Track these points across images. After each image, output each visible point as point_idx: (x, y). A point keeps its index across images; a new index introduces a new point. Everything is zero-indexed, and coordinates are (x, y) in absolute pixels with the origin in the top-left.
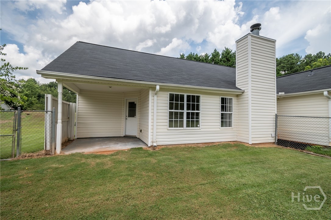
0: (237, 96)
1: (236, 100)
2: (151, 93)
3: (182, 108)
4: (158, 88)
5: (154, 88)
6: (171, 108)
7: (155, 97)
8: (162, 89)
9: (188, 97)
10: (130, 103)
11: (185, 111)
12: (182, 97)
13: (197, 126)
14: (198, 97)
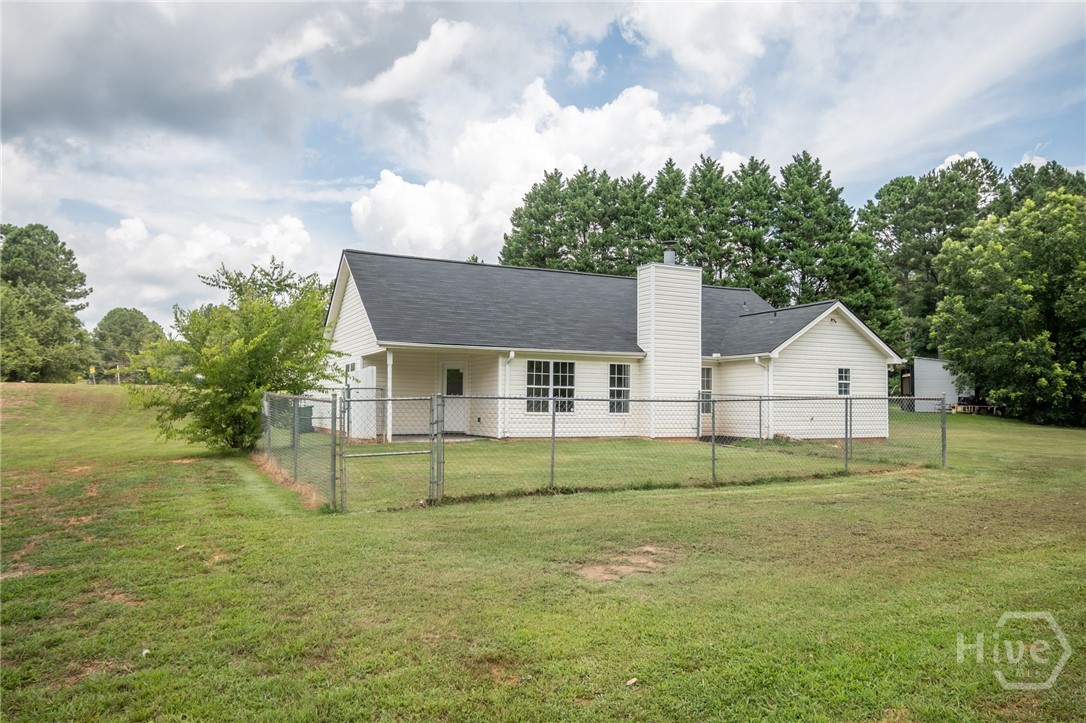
0: (639, 361)
1: (637, 368)
2: (501, 360)
3: (546, 382)
4: (512, 354)
5: (507, 354)
6: (530, 382)
7: (508, 366)
8: (518, 355)
9: (556, 365)
10: (449, 371)
11: (551, 387)
12: (547, 364)
13: (569, 410)
14: (572, 365)
